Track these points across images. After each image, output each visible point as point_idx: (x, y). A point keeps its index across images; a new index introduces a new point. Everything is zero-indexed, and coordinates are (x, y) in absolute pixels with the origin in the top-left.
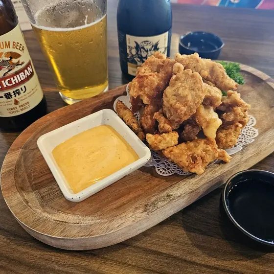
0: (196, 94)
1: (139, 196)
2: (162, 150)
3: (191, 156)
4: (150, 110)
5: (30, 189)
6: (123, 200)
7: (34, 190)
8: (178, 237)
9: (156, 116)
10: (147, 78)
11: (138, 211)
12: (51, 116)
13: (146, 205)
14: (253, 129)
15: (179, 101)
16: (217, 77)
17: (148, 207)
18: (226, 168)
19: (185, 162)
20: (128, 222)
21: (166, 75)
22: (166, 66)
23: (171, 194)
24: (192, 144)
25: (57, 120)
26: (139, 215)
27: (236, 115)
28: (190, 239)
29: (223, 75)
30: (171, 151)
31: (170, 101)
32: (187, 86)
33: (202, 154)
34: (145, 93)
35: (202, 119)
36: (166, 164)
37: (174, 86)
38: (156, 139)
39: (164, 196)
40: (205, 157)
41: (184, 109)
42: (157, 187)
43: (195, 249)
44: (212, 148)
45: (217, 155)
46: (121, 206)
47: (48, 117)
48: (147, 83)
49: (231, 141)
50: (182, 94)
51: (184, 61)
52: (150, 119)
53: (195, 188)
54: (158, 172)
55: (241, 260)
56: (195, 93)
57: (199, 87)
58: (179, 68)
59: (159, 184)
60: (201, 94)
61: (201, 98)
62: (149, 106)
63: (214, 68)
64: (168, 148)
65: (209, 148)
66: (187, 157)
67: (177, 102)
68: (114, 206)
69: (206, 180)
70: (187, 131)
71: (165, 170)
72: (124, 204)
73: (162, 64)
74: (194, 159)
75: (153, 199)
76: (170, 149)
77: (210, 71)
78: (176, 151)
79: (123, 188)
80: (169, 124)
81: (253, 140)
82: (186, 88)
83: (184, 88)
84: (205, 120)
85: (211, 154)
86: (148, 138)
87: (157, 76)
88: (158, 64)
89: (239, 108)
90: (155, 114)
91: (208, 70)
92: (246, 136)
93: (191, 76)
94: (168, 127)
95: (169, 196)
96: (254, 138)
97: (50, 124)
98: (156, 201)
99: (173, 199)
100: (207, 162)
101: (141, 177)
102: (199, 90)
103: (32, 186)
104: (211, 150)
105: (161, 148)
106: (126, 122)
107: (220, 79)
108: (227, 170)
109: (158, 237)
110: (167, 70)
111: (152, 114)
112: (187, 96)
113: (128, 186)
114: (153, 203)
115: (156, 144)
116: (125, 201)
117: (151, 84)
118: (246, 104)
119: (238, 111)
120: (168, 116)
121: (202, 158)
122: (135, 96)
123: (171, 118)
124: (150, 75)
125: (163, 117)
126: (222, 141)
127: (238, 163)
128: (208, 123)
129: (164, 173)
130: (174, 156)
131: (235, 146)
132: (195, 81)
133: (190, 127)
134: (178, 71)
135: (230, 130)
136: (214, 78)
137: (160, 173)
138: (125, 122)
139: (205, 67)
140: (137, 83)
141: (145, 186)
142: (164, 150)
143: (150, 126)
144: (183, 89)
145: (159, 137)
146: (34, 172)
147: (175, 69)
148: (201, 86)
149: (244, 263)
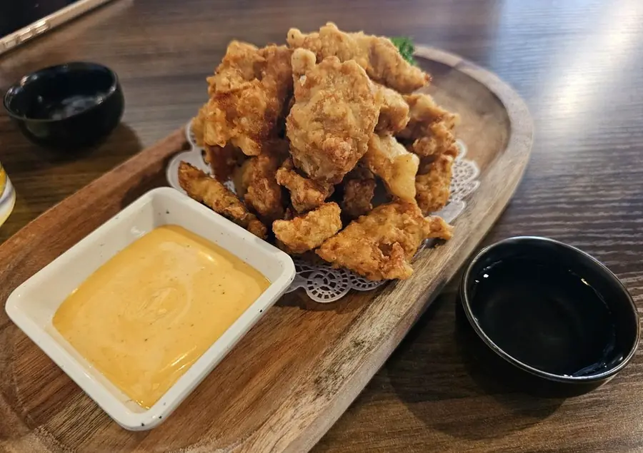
0: (362, 107)
1: (290, 363)
2: (314, 249)
3: (378, 245)
4: (265, 167)
5: (21, 428)
6: (258, 383)
7: (32, 427)
8: (394, 421)
9: (282, 177)
10: (239, 97)
11: (304, 401)
12: (24, 238)
13: (316, 381)
14: (466, 161)
15: (329, 131)
16: (387, 68)
17: (323, 384)
18: (450, 251)
19: (371, 261)
20: (291, 433)
21: (279, 82)
22: (274, 61)
23: (361, 338)
24: (371, 220)
25: (42, 242)
26: (310, 408)
27: (440, 138)
28: (421, 418)
29: (397, 60)
30: (334, 247)
31: (310, 135)
32: (339, 94)
33: (399, 234)
34: (243, 131)
35: (381, 162)
36: (326, 277)
37: (308, 101)
38: (297, 229)
39: (348, 348)
40: (405, 240)
41: (347, 146)
42: (323, 332)
43: (439, 435)
44: (415, 219)
45: (427, 230)
46: (258, 399)
47: (17, 241)
48: (243, 107)
49: (440, 195)
50: (332, 113)
51: (311, 44)
52: (270, 186)
53: (404, 310)
54: (315, 298)
55: (528, 426)
56: (358, 105)
57: (364, 92)
58: (306, 59)
59: (325, 324)
60: (373, 107)
61: (373, 115)
62: (260, 159)
63: (376, 49)
64: (325, 241)
65: (409, 219)
66: (371, 249)
67: (326, 133)
68: (243, 404)
69: (421, 287)
70: (352, 195)
71: (327, 289)
72: (264, 392)
73: (263, 59)
74: (387, 249)
75: (328, 362)
76: (332, 241)
77: (369, 57)
78: (346, 243)
79: (248, 357)
80: (316, 189)
81: (477, 183)
82: (337, 100)
83: (333, 99)
84: (386, 163)
85: (416, 230)
86: (279, 231)
87: (262, 87)
88: (252, 61)
89: (442, 123)
90: (279, 172)
91: (367, 56)
92: (457, 178)
93: (341, 71)
94: (315, 195)
95: (357, 344)
96: (476, 179)
97: (28, 256)
98: (334, 364)
99: (369, 349)
100: (412, 250)
101: (281, 320)
102: (365, 98)
103: (24, 420)
104: (413, 221)
105: (311, 245)
106: (214, 206)
107: (394, 71)
108: (451, 255)
109: (355, 436)
110: (277, 71)
111: (270, 175)
112: (344, 115)
113: (258, 349)
114: (330, 372)
115: (300, 238)
116: (263, 385)
117: (253, 107)
118: (451, 115)
119: (442, 130)
120: (308, 171)
121: (403, 245)
122: (222, 142)
123: (318, 174)
124: (245, 88)
125: (297, 178)
126: (426, 197)
127: (467, 236)
128: (395, 168)
129: (326, 297)
130: (344, 255)
131: (448, 203)
132: (352, 80)
133: (358, 184)
134: (306, 66)
135: (433, 173)
136: (380, 69)
137: (318, 300)
138: (211, 208)
139: (358, 49)
140: (218, 111)
141: (297, 337)
142: (318, 247)
143: (273, 204)
144: (332, 103)
145: (304, 223)
146: (19, 382)
147: (296, 65)
148: (369, 88)
149: (536, 428)
